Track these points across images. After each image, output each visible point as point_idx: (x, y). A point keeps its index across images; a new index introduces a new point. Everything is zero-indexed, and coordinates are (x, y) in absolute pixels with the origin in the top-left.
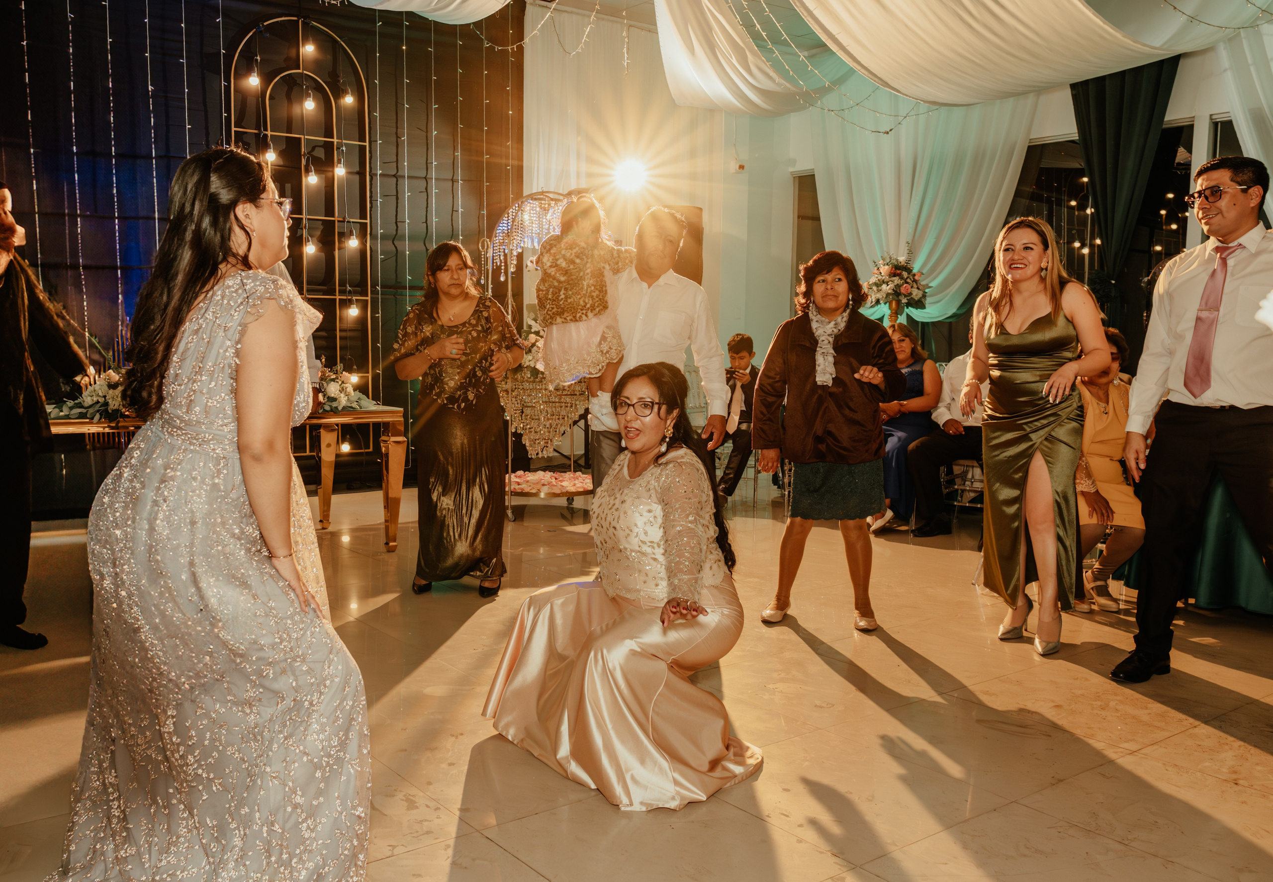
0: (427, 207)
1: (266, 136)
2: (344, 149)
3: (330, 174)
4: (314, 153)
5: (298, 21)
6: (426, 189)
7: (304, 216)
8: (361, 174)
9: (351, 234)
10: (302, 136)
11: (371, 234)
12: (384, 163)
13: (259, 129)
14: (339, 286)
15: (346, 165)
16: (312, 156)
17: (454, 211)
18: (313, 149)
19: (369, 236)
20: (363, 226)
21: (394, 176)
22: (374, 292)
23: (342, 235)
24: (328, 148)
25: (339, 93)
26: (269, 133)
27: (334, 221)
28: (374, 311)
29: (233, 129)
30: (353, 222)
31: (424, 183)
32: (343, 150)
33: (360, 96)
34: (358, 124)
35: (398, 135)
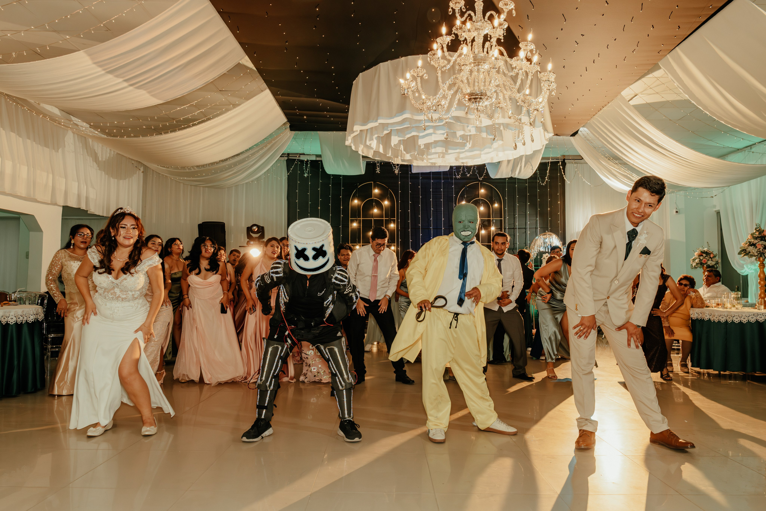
0: (526, 238)
2: (494, 221)
3: (489, 230)
5: (479, 183)
6: (525, 232)
12: (509, 224)
15: (495, 226)
18: (484, 222)
21: (513, 228)
24: (489, 221)
25: (492, 203)
31: (524, 230)
33: (500, 204)
34: (499, 213)
35: (514, 215)
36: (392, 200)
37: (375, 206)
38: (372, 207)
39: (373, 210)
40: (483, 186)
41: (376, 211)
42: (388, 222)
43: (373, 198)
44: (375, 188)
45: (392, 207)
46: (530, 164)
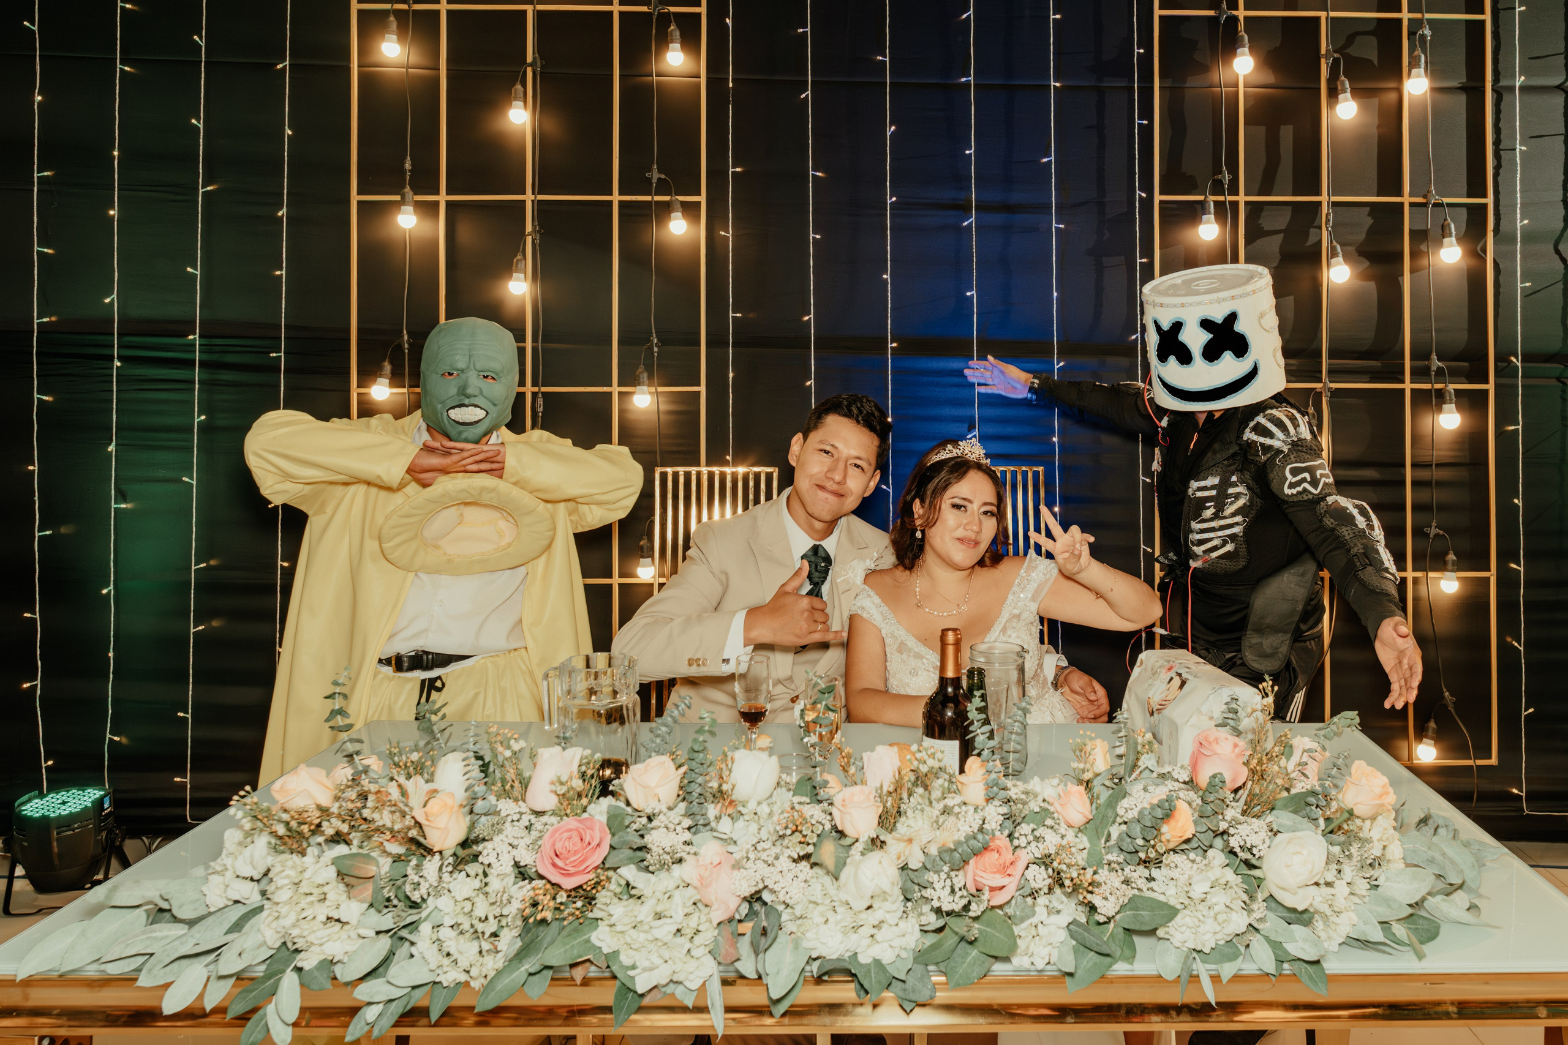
1: (1235, 20)
2: (1427, 33)
3: (1390, 95)
4: (1353, 49)
7: (1324, 198)
8: (1471, 89)
9: (1444, 232)
10: (1320, 13)
12: (1533, 59)
14: (1413, 358)
15: (1436, 69)
16: (1347, 57)
18: (1352, 40)
19: (1490, 234)
20: (1476, 215)
22: (1505, 370)
23: (1420, 236)
26: (1242, 14)
27: (1402, 204)
28: (1505, 416)
29: (1157, 12)
30: (1450, 205)
32: (1423, 37)
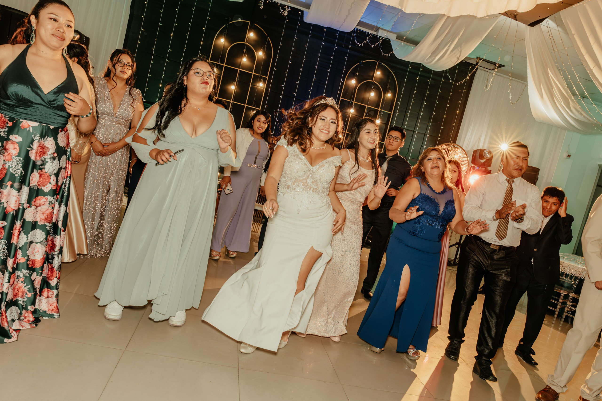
0: (411, 143)
1: (353, 103)
2: (382, 113)
4: (370, 113)
5: (377, 62)
6: (412, 135)
8: (387, 124)
10: (367, 106)
11: (384, 148)
13: (350, 100)
15: (382, 119)
16: (369, 114)
17: (422, 146)
18: (370, 111)
19: (383, 148)
24: (376, 112)
25: (386, 92)
26: (354, 102)
29: (341, 98)
31: (412, 133)
33: (394, 95)
34: (390, 105)
35: (406, 112)
36: (268, 54)
37: (245, 54)
38: (241, 55)
39: (242, 59)
40: (381, 67)
41: (245, 60)
42: (257, 79)
43: (245, 43)
44: (250, 30)
45: (267, 61)
46: (460, 50)
